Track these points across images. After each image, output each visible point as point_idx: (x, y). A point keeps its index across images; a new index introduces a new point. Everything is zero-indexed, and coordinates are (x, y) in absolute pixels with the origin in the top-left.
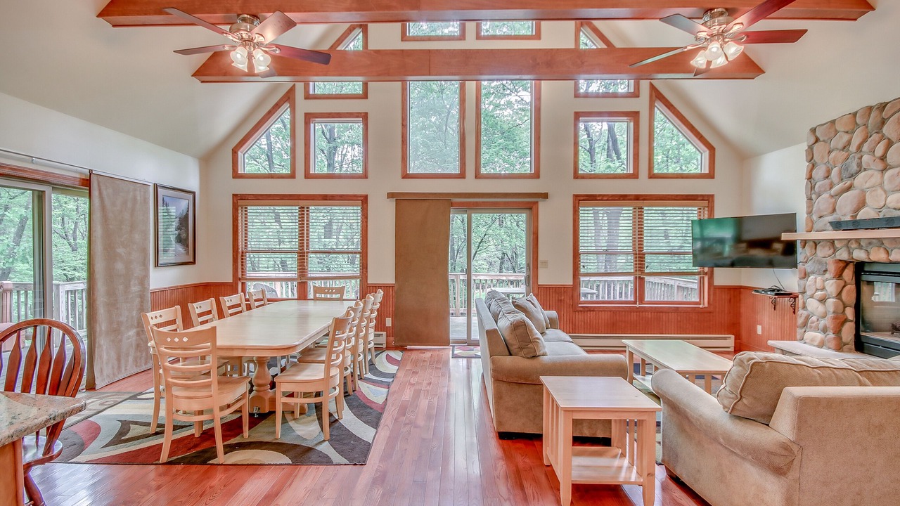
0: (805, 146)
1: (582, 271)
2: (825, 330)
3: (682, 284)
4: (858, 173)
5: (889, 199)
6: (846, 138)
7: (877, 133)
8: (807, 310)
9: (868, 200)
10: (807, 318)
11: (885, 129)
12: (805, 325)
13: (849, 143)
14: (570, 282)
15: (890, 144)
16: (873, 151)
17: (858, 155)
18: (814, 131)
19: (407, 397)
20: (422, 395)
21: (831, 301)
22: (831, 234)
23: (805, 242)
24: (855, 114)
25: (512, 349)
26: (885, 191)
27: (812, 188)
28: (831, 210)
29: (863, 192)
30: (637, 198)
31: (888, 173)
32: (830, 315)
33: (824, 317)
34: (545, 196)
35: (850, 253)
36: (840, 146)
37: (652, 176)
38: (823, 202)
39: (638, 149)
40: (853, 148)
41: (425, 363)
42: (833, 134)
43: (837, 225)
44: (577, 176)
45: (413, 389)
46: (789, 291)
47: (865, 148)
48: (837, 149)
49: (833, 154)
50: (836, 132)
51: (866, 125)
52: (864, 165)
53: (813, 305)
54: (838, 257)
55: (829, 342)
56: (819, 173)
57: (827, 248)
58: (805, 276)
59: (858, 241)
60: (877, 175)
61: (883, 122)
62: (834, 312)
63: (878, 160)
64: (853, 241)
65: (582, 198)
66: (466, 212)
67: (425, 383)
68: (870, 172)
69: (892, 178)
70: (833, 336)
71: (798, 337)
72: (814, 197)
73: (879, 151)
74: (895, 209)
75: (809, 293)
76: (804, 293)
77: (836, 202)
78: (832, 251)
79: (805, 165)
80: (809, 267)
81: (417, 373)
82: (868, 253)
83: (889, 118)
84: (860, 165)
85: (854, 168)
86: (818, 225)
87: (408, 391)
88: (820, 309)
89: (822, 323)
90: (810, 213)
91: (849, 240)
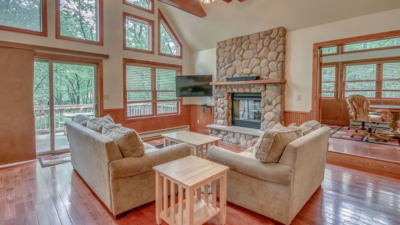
0: (215, 49)
1: (128, 100)
2: (224, 119)
3: (165, 105)
4: (234, 60)
5: (244, 70)
6: (230, 47)
7: (240, 47)
8: (217, 112)
9: (237, 71)
10: (218, 115)
11: (242, 46)
12: (217, 118)
13: (231, 49)
14: (123, 107)
15: (244, 51)
16: (238, 53)
17: (234, 55)
18: (218, 43)
19: (11, 215)
20: (27, 208)
21: (226, 108)
22: (225, 83)
23: (216, 86)
24: (233, 39)
25: (126, 153)
26: (242, 68)
27: (219, 65)
28: (225, 74)
29: (235, 68)
30: (154, 64)
31: (243, 62)
32: (226, 113)
33: (223, 114)
34: (107, 57)
35: (232, 90)
36: (228, 50)
37: (160, 54)
38: (222, 71)
39: (154, 40)
40: (232, 52)
41: (17, 179)
42: (225, 46)
43: (228, 79)
44: (125, 48)
45: (13, 205)
46: (209, 105)
47: (236, 52)
48: (227, 51)
49: (226, 53)
50: (227, 45)
51: (236, 44)
52: (236, 58)
53: (220, 110)
54: (228, 92)
55: (225, 123)
56: (221, 60)
57: (224, 88)
58: (217, 99)
59: (234, 85)
60: (240, 62)
61: (242, 43)
62: (227, 112)
63: (240, 57)
64: (233, 85)
65: (128, 61)
66: (47, 61)
67: (25, 196)
68: (238, 61)
69: (245, 63)
70: (227, 121)
71: (215, 123)
72: (219, 69)
73: (241, 53)
74: (245, 74)
75: (218, 105)
76: (216, 106)
77: (226, 71)
78: (226, 89)
79: (215, 57)
80: (218, 95)
81: (12, 189)
82: (238, 90)
83: (244, 42)
84: (234, 58)
85: (233, 59)
86: (221, 79)
87: (9, 209)
88: (222, 111)
89: (223, 116)
90: (217, 75)
91: (232, 85)
